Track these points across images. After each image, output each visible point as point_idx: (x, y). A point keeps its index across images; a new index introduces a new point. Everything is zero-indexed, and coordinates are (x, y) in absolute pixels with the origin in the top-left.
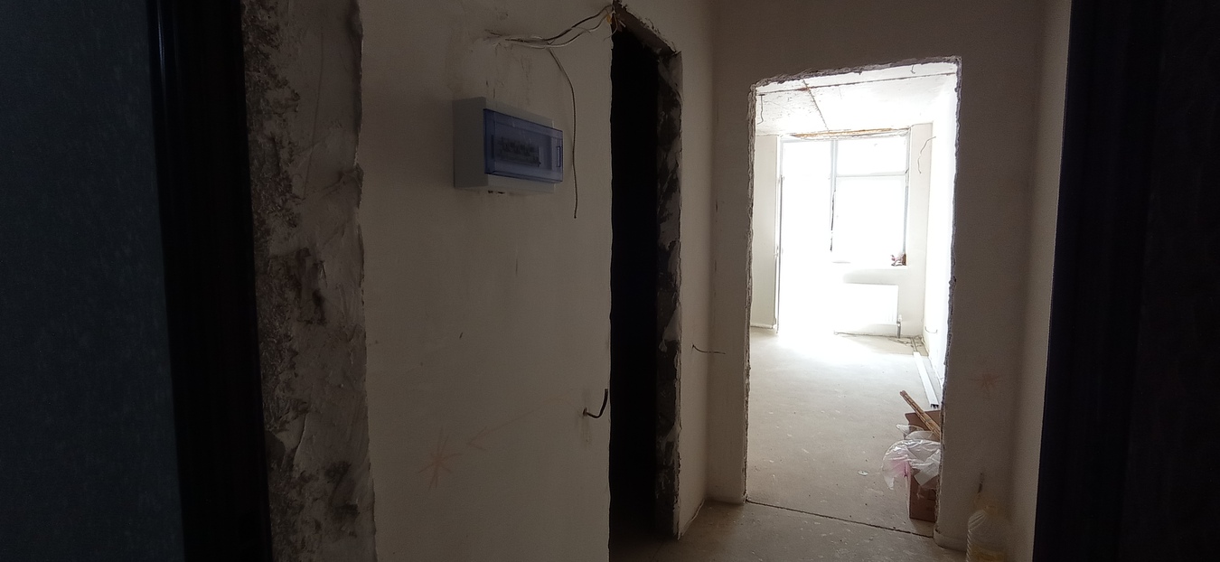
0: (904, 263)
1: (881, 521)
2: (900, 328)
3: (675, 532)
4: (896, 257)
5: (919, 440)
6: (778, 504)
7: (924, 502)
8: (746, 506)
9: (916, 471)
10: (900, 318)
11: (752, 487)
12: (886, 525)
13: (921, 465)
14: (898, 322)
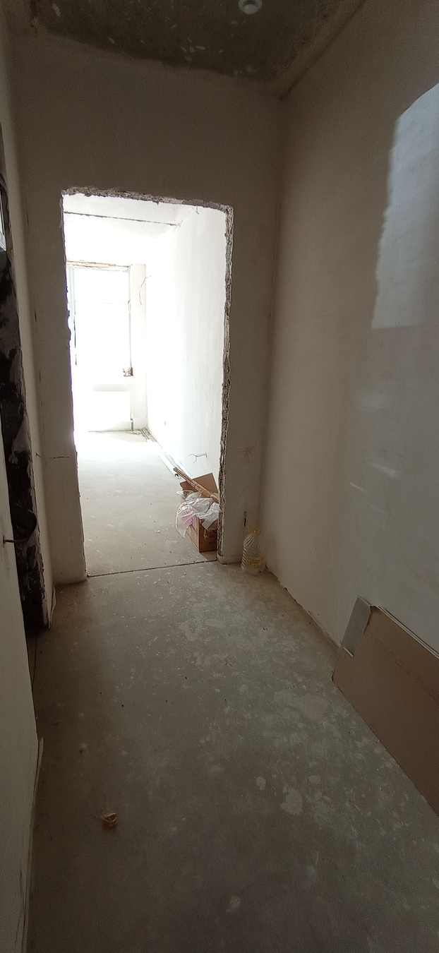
0: (132, 374)
1: (185, 560)
2: (132, 423)
3: (45, 622)
4: (126, 371)
5: (195, 499)
6: (113, 571)
7: (209, 540)
8: (89, 580)
9: (203, 521)
10: (132, 415)
11: (91, 565)
12: (189, 562)
13: (202, 516)
14: (131, 419)
